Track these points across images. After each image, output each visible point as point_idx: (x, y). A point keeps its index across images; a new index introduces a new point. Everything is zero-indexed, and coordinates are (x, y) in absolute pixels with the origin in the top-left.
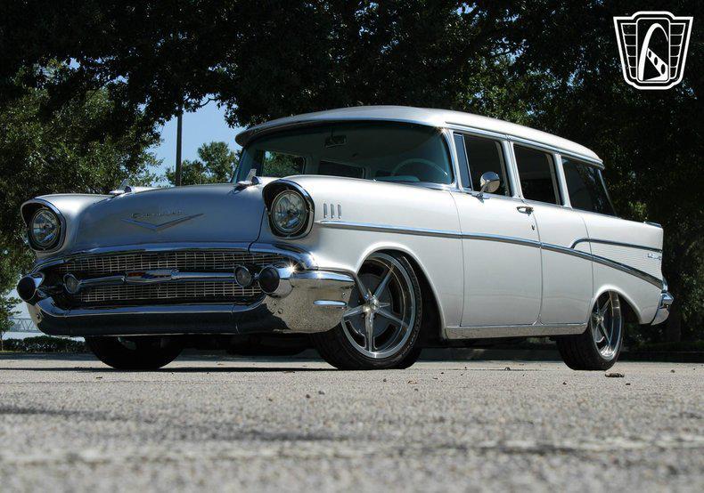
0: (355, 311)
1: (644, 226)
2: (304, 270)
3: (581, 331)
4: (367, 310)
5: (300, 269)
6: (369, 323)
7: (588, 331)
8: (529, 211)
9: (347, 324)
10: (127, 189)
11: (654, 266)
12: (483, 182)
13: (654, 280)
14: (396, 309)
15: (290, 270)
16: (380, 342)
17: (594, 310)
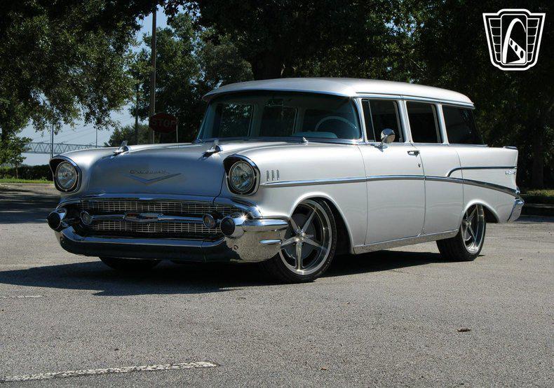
0: (289, 242)
1: (504, 150)
2: (252, 219)
3: (454, 235)
4: (297, 240)
5: (250, 218)
6: (299, 250)
7: (459, 234)
8: (416, 153)
9: (283, 252)
10: (125, 149)
11: (510, 180)
12: (383, 136)
13: (510, 191)
14: (318, 238)
15: (243, 218)
16: (306, 263)
17: (465, 217)
